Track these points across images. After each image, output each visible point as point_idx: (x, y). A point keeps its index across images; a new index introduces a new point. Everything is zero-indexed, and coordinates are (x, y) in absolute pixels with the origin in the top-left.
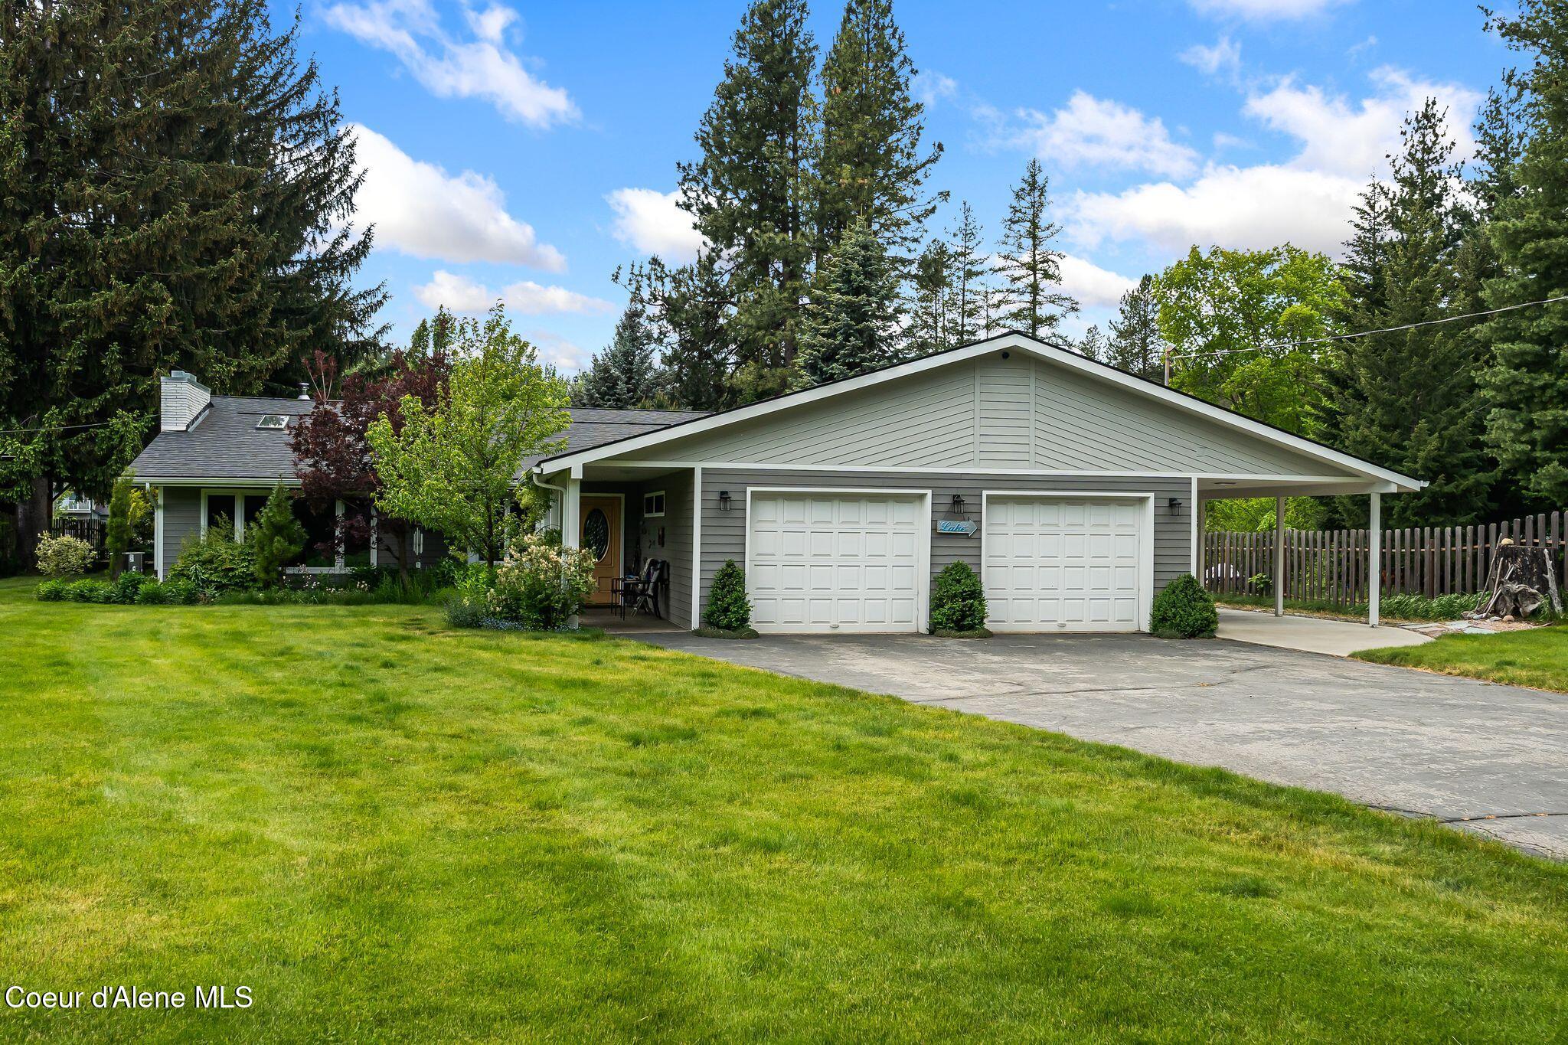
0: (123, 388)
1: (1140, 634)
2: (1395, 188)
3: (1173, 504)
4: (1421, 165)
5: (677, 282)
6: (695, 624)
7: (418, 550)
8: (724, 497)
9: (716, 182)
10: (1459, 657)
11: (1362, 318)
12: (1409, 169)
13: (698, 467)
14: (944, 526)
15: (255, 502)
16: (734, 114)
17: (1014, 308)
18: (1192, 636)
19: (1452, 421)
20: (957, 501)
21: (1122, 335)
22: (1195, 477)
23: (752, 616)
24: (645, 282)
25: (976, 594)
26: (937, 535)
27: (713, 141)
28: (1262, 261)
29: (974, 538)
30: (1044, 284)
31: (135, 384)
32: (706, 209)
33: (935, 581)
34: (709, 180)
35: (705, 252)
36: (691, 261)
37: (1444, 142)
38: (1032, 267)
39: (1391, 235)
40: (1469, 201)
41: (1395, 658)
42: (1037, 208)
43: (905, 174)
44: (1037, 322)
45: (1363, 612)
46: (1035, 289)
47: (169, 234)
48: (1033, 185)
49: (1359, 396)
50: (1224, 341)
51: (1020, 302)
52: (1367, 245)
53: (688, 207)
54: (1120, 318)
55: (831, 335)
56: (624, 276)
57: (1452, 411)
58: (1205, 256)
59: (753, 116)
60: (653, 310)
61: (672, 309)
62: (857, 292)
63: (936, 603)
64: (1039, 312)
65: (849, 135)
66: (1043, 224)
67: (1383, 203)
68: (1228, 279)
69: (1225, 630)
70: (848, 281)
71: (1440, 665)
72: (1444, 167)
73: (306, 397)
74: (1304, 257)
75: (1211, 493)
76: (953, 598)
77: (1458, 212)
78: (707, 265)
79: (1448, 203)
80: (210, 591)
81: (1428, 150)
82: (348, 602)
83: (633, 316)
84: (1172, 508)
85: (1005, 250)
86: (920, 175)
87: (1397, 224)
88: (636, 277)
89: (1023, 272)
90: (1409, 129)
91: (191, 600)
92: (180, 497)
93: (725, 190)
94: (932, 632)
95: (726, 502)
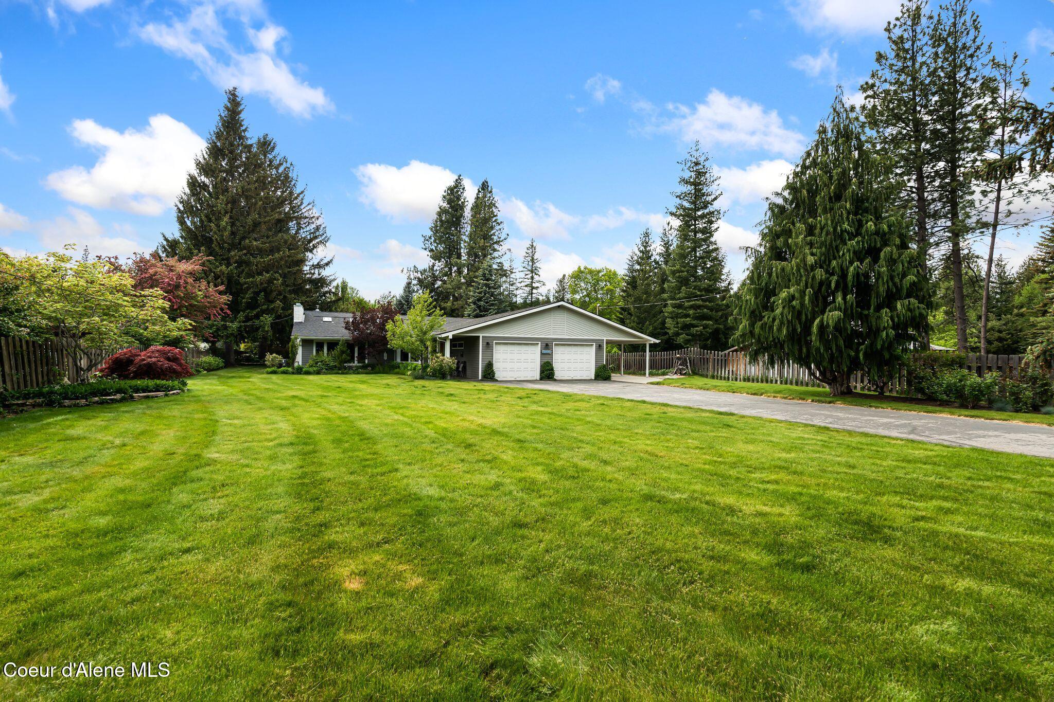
0: (265, 307)
1: (591, 380)
2: (638, 253)
3: (600, 346)
4: (645, 247)
5: (422, 274)
6: (480, 378)
7: (385, 358)
8: (488, 343)
9: (435, 241)
10: (672, 383)
11: (631, 291)
12: (642, 248)
13: (481, 335)
14: (544, 351)
15: (332, 345)
16: (441, 221)
17: (526, 284)
18: (605, 380)
19: (655, 322)
20: (547, 345)
21: (556, 292)
22: (605, 339)
23: (496, 375)
24: (411, 273)
25: (552, 369)
26: (542, 354)
27: (435, 230)
28: (599, 272)
29: (551, 355)
30: (535, 276)
31: (268, 305)
32: (432, 250)
33: (542, 366)
34: (432, 241)
35: (431, 264)
36: (426, 267)
37: (651, 241)
38: (532, 272)
39: (638, 267)
40: (658, 258)
41: (658, 383)
42: (533, 254)
43: (498, 242)
44: (533, 288)
45: (644, 374)
46: (532, 278)
47: (281, 259)
48: (532, 246)
49: (631, 314)
50: (588, 295)
51: (528, 282)
52: (631, 270)
53: (426, 249)
54: (556, 287)
55: (480, 293)
56: (405, 271)
57: (655, 319)
58: (582, 269)
59: (447, 221)
60: (415, 282)
61: (420, 281)
62: (487, 280)
63: (542, 372)
64: (534, 285)
65: (481, 231)
66: (535, 258)
67: (636, 258)
68: (589, 277)
69: (613, 379)
70: (485, 277)
71: (669, 385)
72: (651, 248)
73: (318, 310)
74: (610, 271)
75: (608, 342)
76: (547, 370)
77: (656, 262)
78: (432, 268)
79: (653, 258)
80: (324, 370)
81: (647, 243)
82: (366, 373)
83: (409, 284)
84: (600, 347)
85: (524, 265)
86: (501, 243)
87: (639, 264)
88: (409, 271)
89: (529, 273)
90: (642, 237)
91: (318, 373)
92: (306, 343)
93: (438, 244)
94: (541, 379)
95: (488, 345)
